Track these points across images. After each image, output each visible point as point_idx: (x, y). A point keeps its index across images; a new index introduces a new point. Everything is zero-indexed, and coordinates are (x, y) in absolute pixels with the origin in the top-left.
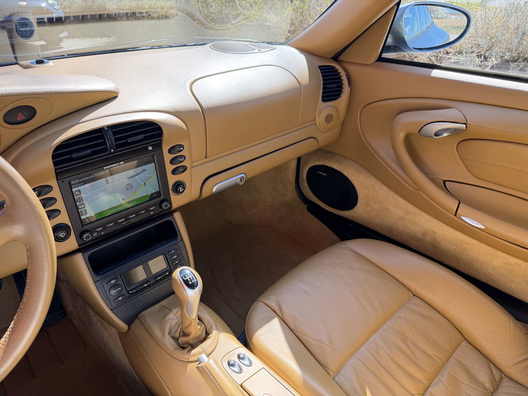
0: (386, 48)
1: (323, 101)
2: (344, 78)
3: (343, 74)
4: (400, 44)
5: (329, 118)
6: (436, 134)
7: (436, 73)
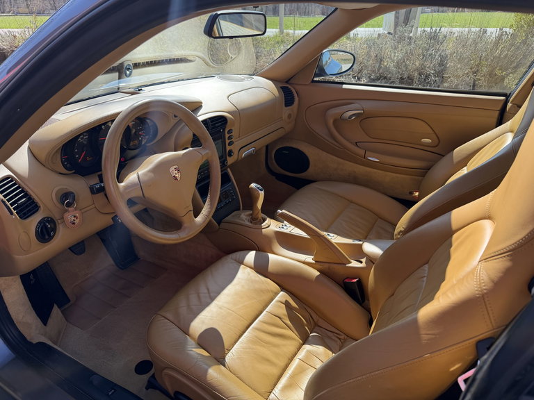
0: (316, 75)
1: (286, 106)
2: (295, 93)
3: (293, 91)
4: (322, 72)
5: (290, 116)
6: (349, 118)
7: (345, 86)
